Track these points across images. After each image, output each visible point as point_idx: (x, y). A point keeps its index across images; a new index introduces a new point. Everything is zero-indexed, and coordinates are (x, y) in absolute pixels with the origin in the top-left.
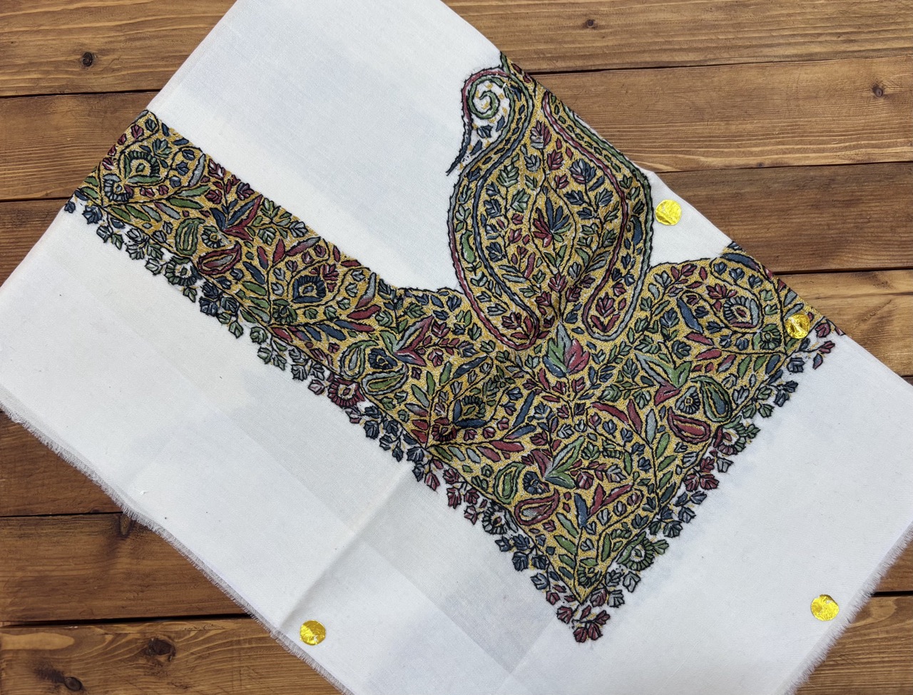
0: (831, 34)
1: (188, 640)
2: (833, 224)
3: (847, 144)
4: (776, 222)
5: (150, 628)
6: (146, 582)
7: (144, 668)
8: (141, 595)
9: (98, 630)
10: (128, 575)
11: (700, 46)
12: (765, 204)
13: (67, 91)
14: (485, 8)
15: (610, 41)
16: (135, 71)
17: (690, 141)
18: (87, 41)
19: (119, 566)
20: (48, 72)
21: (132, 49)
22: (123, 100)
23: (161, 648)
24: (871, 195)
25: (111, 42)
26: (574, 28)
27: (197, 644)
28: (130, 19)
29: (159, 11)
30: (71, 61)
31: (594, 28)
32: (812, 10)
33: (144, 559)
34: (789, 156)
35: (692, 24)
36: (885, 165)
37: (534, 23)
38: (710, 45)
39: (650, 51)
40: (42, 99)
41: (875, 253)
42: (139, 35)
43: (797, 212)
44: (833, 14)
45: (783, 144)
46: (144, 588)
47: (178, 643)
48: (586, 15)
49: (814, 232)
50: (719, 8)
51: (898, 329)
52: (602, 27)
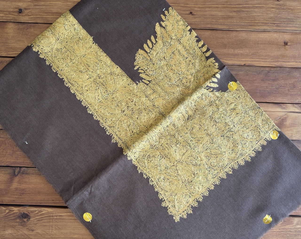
0: (272, 23)
1: (35, 214)
2: (268, 87)
3: (274, 60)
4: (249, 84)
5: (22, 209)
6: (22, 192)
7: (19, 223)
8: (20, 196)
9: (3, 208)
10: (17, 189)
12: (246, 78)
13: (12, 21)
16: (36, 16)
17: (221, 55)
18: (20, 5)
19: (13, 186)
20: (6, 14)
21: (36, 9)
22: (30, 26)
23: (25, 216)
24: (282, 78)
25: (29, 6)
27: (38, 216)
30: (14, 11)
32: (266, 15)
33: (22, 184)
34: (254, 62)
36: (287, 68)
40: (3, 23)
41: (282, 98)
42: (38, 5)
43: (256, 82)
44: (273, 17)
45: (253, 59)
46: (21, 194)
47: (31, 215)
49: (262, 89)
51: (288, 124)
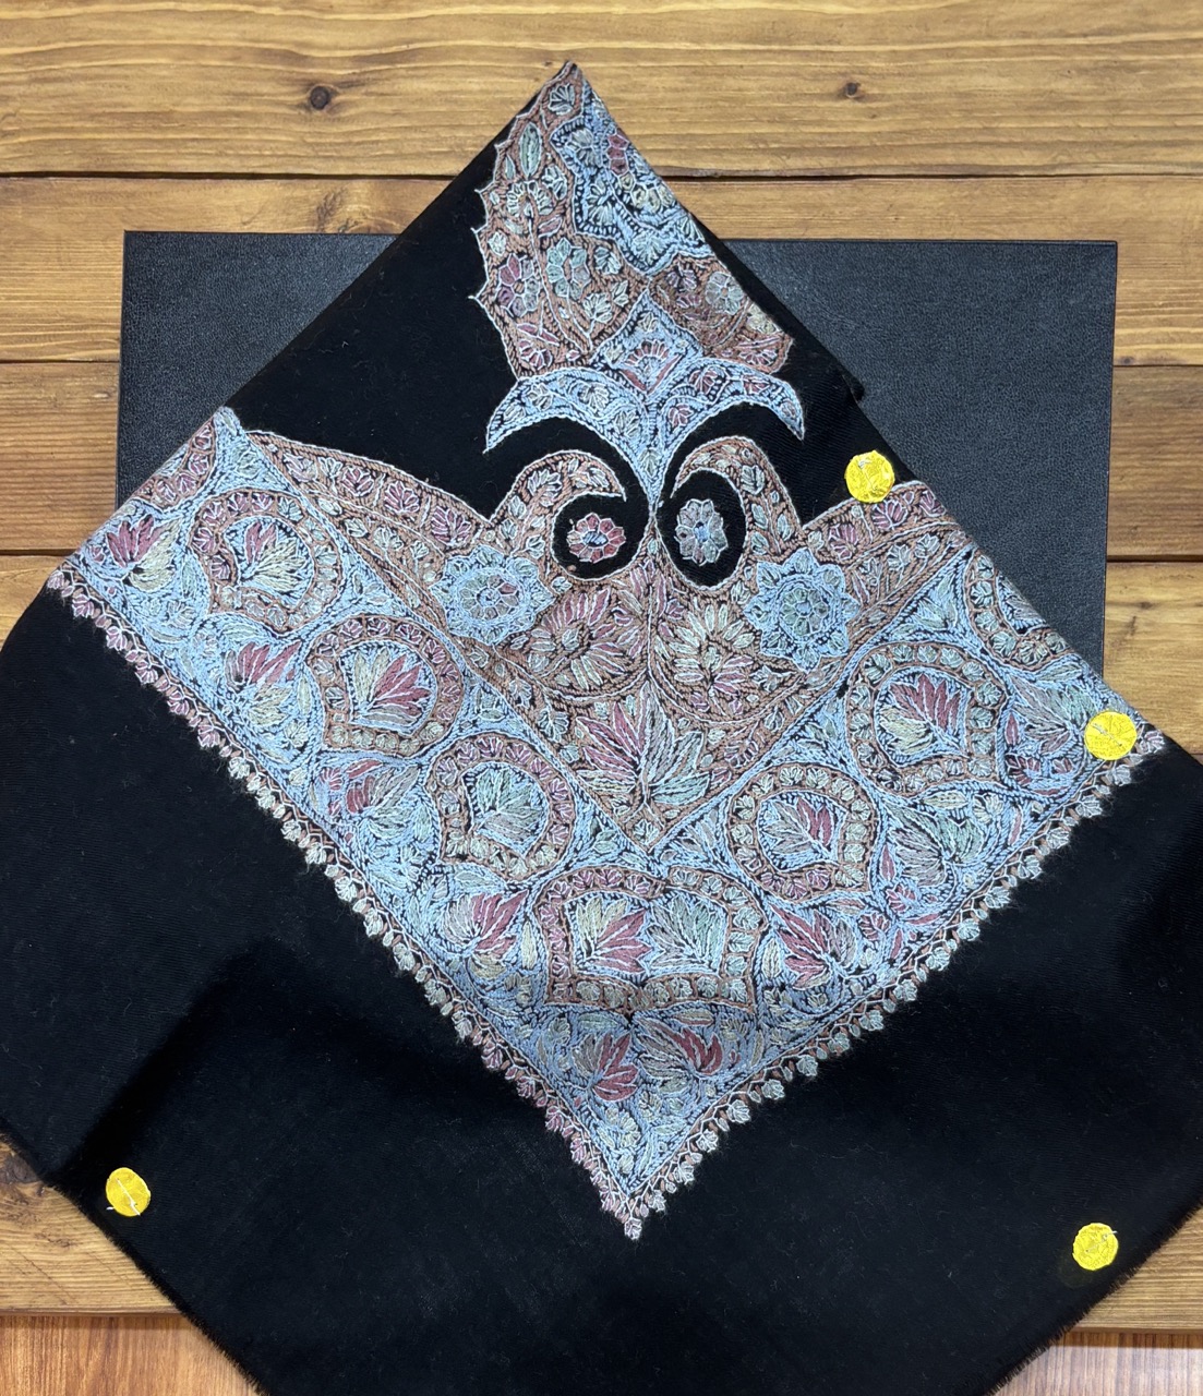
11: (1047, 139)
14: (668, 53)
15: (886, 125)
26: (821, 97)
28: (39, 43)
29: (91, 31)
31: (858, 99)
35: (1033, 99)
37: (752, 86)
38: (1063, 138)
39: (955, 145)
48: (844, 74)
50: (1082, 71)
52: (873, 98)
